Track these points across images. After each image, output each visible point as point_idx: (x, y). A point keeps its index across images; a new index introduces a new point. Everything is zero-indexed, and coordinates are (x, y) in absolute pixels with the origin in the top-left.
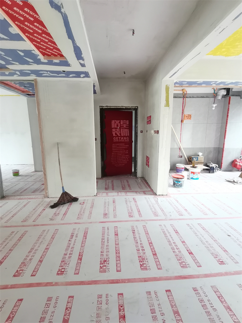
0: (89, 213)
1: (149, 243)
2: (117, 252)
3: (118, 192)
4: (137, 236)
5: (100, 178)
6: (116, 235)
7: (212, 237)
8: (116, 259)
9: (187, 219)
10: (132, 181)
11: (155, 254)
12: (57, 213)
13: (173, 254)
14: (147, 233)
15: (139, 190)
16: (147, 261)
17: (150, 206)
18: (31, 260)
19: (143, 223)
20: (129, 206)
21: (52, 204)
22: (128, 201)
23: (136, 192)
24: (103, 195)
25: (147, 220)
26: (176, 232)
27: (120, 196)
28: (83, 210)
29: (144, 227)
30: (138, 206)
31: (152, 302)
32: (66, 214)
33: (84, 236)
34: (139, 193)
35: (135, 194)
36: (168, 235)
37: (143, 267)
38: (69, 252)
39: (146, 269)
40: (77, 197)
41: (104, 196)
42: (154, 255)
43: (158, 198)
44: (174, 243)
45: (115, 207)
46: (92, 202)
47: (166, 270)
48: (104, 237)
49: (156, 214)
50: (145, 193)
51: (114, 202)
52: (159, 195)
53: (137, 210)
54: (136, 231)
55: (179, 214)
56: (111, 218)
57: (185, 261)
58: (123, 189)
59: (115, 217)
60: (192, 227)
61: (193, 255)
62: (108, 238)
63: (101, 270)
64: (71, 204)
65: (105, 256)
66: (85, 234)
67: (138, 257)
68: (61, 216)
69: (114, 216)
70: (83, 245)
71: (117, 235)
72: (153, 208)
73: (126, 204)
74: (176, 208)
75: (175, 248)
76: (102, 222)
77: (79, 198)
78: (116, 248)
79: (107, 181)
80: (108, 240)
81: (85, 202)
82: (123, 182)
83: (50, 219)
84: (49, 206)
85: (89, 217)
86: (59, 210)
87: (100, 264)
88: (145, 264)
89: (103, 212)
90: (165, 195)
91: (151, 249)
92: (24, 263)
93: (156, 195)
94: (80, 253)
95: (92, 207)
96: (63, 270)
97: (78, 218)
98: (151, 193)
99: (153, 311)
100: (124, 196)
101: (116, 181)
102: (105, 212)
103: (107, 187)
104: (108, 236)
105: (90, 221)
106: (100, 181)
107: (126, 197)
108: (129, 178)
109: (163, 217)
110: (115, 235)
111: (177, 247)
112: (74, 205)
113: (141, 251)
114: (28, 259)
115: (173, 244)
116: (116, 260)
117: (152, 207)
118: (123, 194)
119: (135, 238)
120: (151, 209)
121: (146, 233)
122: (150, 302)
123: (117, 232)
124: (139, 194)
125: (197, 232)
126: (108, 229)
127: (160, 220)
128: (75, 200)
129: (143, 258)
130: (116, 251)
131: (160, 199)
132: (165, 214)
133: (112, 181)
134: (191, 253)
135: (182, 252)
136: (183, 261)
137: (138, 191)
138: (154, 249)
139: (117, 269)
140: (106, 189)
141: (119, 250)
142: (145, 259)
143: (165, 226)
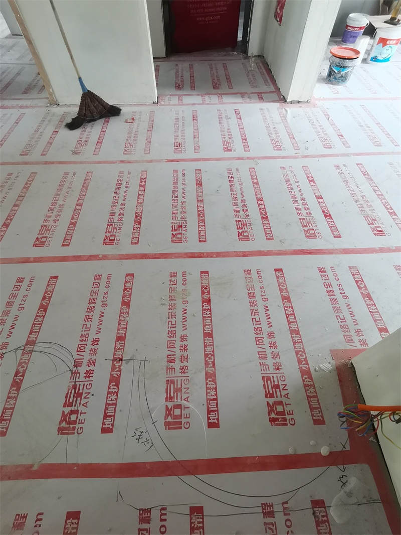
0: (145, 141)
1: (258, 200)
2: (201, 214)
3: (203, 95)
4: (237, 186)
5: (162, 58)
6: (199, 184)
7: (376, 189)
8: (199, 224)
9: (337, 155)
10: (235, 65)
11: (265, 218)
12: (83, 140)
13: (297, 218)
14: (256, 183)
15: (250, 90)
16: (250, 227)
17: (267, 127)
18: (55, 221)
19: (251, 164)
20: (226, 128)
21: (69, 120)
22: (224, 117)
23: (242, 95)
24: (172, 103)
25: (259, 158)
26: (310, 181)
27: (208, 104)
28: (133, 135)
29: (252, 170)
30: (243, 128)
31: (252, 284)
32: (101, 143)
33: (140, 186)
34: (249, 98)
35: (240, 100)
36: (294, 185)
37: (243, 235)
38: (117, 211)
39: (248, 239)
40: (118, 106)
41: (174, 105)
42: (263, 218)
43: (288, 109)
44: (302, 199)
45: (198, 130)
46: (150, 118)
47: (281, 241)
48: (176, 187)
49: (277, 146)
50: (261, 97)
51: (195, 118)
52: (291, 102)
53: (242, 136)
54: (235, 179)
55: (324, 146)
56: (189, 153)
57: (314, 228)
58: (215, 88)
59: (196, 151)
60: (344, 170)
61: (332, 219)
62: (184, 190)
63: (174, 239)
64: (108, 122)
65: (179, 219)
66: (141, 182)
67: (236, 221)
68: (91, 146)
69: (195, 149)
70: (140, 200)
71: (201, 185)
72: (273, 133)
73: (220, 123)
74: (321, 132)
75: (302, 207)
76: (172, 161)
77: (121, 108)
78: (198, 207)
79: (180, 66)
80: (184, 194)
81: (136, 118)
82: (216, 69)
83: (72, 151)
84: (64, 124)
85: (147, 150)
86: (86, 133)
87: (172, 231)
88: (246, 232)
89: (173, 141)
90: (304, 102)
91: (260, 209)
92: (46, 226)
93: (285, 101)
94: (136, 213)
95: (151, 129)
96: (112, 238)
97: (126, 152)
98: (275, 96)
99: (251, 296)
100: (215, 104)
101: (200, 65)
102: (176, 141)
103: (179, 82)
104: (184, 187)
105: (148, 157)
106: (164, 65)
107: (220, 107)
108: (229, 58)
109: (291, 152)
110: (197, 184)
111: (307, 207)
112: (115, 123)
113: (241, 213)
114: (51, 219)
115: (300, 202)
116: (199, 226)
117: (272, 130)
118: (215, 99)
119: (232, 190)
120: (270, 135)
121: (253, 183)
122: (248, 284)
123: (201, 180)
124: (248, 100)
125: (350, 180)
126: (184, 174)
127: (284, 157)
128: (114, 111)
129: (245, 223)
130: (199, 211)
131: (291, 110)
132: (296, 147)
133: (191, 67)
134: (328, 216)
135: (313, 215)
136: (311, 228)
137: (246, 93)
138: (265, 209)
139: (199, 238)
140: (179, 86)
141: (204, 211)
142: (248, 225)
143: (292, 170)
